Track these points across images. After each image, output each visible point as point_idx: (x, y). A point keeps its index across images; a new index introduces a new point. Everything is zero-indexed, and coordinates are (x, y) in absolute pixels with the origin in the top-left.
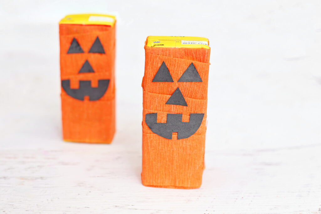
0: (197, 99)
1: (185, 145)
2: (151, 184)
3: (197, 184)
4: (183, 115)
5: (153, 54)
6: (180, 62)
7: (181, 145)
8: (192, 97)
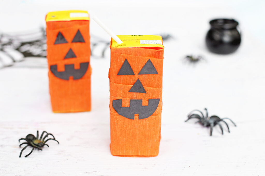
0: (154, 87)
1: (145, 123)
2: (118, 155)
3: (155, 153)
4: (143, 101)
5: (117, 53)
6: (139, 59)
7: (141, 124)
8: (150, 86)
